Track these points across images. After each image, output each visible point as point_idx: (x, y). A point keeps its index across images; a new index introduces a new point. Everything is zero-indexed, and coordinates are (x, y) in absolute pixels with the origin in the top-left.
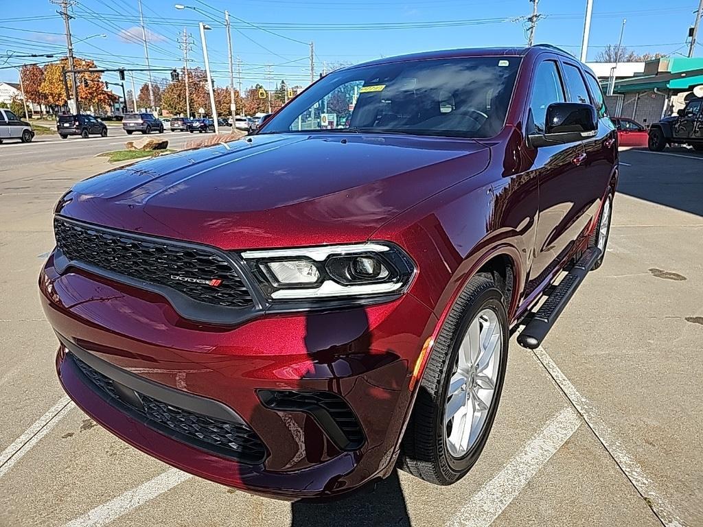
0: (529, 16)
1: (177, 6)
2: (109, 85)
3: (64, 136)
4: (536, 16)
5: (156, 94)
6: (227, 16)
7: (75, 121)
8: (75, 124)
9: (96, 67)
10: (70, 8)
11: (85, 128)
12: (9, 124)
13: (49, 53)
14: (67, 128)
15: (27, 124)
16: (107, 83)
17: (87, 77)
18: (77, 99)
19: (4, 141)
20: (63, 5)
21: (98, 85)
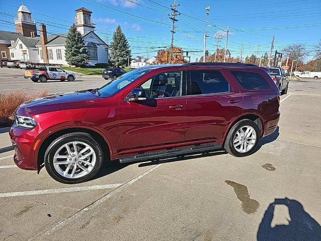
10: (175, 29)
20: (173, 28)
21: (181, 57)
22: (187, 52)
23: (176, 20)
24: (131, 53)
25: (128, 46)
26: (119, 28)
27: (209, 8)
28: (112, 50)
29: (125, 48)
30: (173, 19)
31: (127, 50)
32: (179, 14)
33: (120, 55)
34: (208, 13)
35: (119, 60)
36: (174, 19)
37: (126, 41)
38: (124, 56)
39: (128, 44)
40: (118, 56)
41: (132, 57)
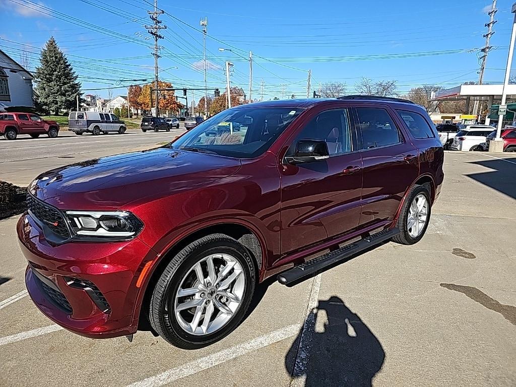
0: (482, 48)
1: (220, 49)
2: (178, 98)
3: (145, 131)
4: (488, 48)
5: (208, 104)
6: (251, 55)
7: (152, 121)
8: (151, 123)
9: (172, 87)
10: (159, 51)
11: (157, 126)
12: (112, 122)
13: (144, 79)
14: (146, 125)
15: (123, 123)
16: (177, 97)
17: (166, 94)
18: (157, 108)
19: (109, 133)
20: (155, 49)
21: (172, 98)
22: (185, 90)
23: (160, 37)
24: (80, 88)
25: (74, 76)
26: (52, 43)
27: (205, 23)
28: (39, 81)
29: (68, 79)
30: (155, 35)
31: (71, 83)
32: (164, 27)
33: (58, 91)
34: (204, 31)
35: (56, 101)
36: (157, 35)
37: (70, 67)
38: (67, 93)
39: (74, 73)
40: (54, 93)
41: (83, 95)
